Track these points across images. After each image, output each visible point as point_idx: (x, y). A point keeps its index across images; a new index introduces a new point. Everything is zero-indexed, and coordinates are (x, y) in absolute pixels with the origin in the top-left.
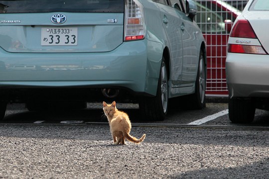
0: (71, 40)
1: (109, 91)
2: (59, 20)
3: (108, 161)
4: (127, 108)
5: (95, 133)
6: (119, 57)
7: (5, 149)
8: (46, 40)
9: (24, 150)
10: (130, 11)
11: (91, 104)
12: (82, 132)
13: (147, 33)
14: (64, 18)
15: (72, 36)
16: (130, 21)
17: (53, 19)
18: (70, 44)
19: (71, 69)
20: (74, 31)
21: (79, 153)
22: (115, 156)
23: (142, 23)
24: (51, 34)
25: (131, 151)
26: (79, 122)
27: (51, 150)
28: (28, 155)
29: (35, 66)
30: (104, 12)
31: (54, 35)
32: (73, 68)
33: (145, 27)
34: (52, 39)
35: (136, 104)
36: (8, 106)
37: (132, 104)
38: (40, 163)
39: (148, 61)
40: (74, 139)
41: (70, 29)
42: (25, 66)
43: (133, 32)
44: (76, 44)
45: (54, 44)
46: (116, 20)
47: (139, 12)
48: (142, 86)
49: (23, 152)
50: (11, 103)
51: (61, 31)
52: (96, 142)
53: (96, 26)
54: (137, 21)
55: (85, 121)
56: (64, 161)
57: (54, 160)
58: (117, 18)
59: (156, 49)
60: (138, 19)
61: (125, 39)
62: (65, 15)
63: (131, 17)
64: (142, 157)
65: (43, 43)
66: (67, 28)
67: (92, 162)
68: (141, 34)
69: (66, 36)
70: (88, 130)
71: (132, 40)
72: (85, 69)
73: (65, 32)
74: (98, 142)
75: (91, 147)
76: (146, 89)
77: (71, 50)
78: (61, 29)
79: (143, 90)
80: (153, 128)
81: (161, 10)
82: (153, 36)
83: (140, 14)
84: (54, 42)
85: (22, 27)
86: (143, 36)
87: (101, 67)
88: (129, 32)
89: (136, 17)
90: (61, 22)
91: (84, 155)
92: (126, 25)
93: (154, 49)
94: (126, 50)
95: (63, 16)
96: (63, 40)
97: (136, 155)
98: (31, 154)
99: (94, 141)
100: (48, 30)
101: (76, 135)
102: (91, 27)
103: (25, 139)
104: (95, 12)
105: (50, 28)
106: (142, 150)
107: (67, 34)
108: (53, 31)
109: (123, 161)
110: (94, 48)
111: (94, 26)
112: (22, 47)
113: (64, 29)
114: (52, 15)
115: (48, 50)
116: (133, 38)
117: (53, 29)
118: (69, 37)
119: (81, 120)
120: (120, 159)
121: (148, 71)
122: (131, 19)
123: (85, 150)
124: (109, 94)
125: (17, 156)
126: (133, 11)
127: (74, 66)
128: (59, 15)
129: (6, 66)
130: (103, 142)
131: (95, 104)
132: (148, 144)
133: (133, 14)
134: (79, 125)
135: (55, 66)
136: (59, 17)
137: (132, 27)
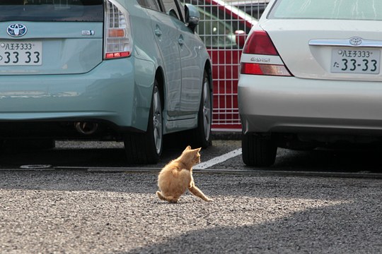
0: (33, 57)
1: (84, 126)
2: (17, 31)
3: (84, 218)
4: (108, 147)
5: (67, 181)
6: (97, 81)
8: (1, 58)
10: (111, 20)
11: (60, 142)
12: (49, 180)
13: (134, 49)
14: (24, 30)
15: (35, 53)
16: (111, 33)
17: (10, 30)
18: (32, 63)
19: (34, 96)
20: (37, 47)
21: (45, 208)
22: (94, 211)
23: (128, 35)
24: (8, 50)
25: (114, 205)
26: (45, 166)
27: (9, 204)
30: (76, 21)
31: (11, 52)
32: (36, 94)
33: (131, 41)
34: (8, 57)
35: (120, 143)
37: (116, 142)
39: (136, 86)
40: (38, 189)
41: (32, 43)
43: (116, 47)
44: (40, 63)
46: (93, 32)
47: (123, 21)
48: (127, 119)
51: (20, 46)
52: (68, 192)
53: (67, 40)
54: (121, 33)
55: (53, 165)
56: (26, 218)
57: (13, 218)
58: (95, 28)
59: (146, 69)
60: (122, 30)
61: (104, 57)
62: (25, 25)
63: (113, 28)
64: (130, 213)
66: (28, 43)
67: (63, 219)
68: (126, 50)
69: (26, 53)
70: (57, 178)
71: (114, 58)
72: (52, 96)
73: (25, 47)
74: (70, 193)
75: (61, 199)
76: (134, 122)
77: (33, 71)
78: (20, 43)
79: (129, 124)
80: (143, 174)
81: (152, 18)
82: (142, 53)
83: (124, 24)
84: (11, 61)
86: (129, 53)
87: (74, 94)
88: (110, 47)
89: (120, 28)
90: (19, 34)
91: (52, 210)
92: (106, 37)
93: (143, 69)
94: (106, 72)
95: (22, 27)
96: (23, 57)
97: (121, 210)
99: (66, 192)
100: (3, 45)
101: (42, 183)
102: (60, 42)
104: (65, 21)
105: (6, 43)
106: (130, 204)
107: (28, 50)
108: (10, 46)
109: (104, 218)
110: (65, 68)
111: (63, 39)
113: (24, 43)
114: (8, 25)
115: (3, 72)
116: (116, 55)
117: (10, 43)
118: (30, 54)
119: (47, 164)
120: (101, 215)
121: (136, 99)
122: (113, 31)
123: (53, 203)
124: (86, 129)
126: (115, 20)
127: (37, 93)
128: (17, 25)
130: (78, 192)
131: (66, 142)
132: (137, 195)
133: (115, 24)
134: (45, 171)
135: (13, 93)
136: (17, 27)
137: (115, 40)
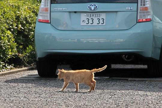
0: (101, 21)
1: (127, 57)
2: (93, 8)
3: (127, 105)
4: (139, 68)
5: (117, 85)
6: (134, 33)
7: (57, 96)
8: (84, 21)
9: (69, 97)
10: (141, 2)
11: (114, 65)
12: (108, 85)
13: (153, 17)
14: (96, 7)
15: (102, 19)
16: (141, 9)
17: (89, 7)
18: (100, 24)
19: (101, 41)
20: (103, 16)
21: (107, 99)
22: (132, 101)
23: (150, 10)
24: (88, 18)
25: (142, 98)
26: (106, 78)
27: (88, 97)
28: (72, 100)
29: (76, 40)
30: (123, 3)
31: (90, 18)
32: (102, 40)
33: (152, 13)
34: (88, 21)
35: (145, 66)
36: (58, 66)
37: (143, 65)
38: (80, 106)
39: (154, 36)
40: (103, 89)
41: (100, 14)
42: (70, 40)
43: (144, 16)
44: (104, 24)
45: (89, 24)
46: (132, 8)
47: (148, 3)
48: (149, 53)
49: (69, 98)
50: (60, 65)
51: (95, 16)
52: (118, 91)
53: (118, 12)
54: (146, 9)
55: (110, 77)
56: (97, 104)
57: (90, 104)
58: (133, 6)
59: (159, 28)
60: (147, 7)
61: (138, 21)
62: (97, 4)
63: (143, 6)
64: (150, 102)
65: (82, 24)
66: (98, 14)
67: (116, 105)
68: (149, 17)
69: (98, 19)
70: (113, 83)
71: (143, 22)
72: (110, 41)
73: (97, 16)
74: (120, 92)
75: (115, 95)
76: (153, 55)
77: (101, 29)
78: (94, 14)
79: (150, 56)
80: (157, 82)
82: (157, 19)
83: (148, 4)
84: (90, 23)
85: (68, 13)
86: (150, 19)
87: (122, 40)
88: (141, 16)
89: (146, 6)
90: (94, 9)
91: (110, 100)
92: (139, 11)
93: (158, 28)
94: (139, 29)
95: (95, 5)
96: (96, 21)
97: (146, 101)
98: (74, 100)
99: (117, 91)
100: (85, 15)
101: (105, 86)
102: (115, 13)
103: (70, 89)
104: (118, 3)
105: (87, 14)
106: (150, 97)
107: (98, 18)
108: (89, 15)
109: (137, 105)
110: (117, 27)
111: (117, 12)
112: (68, 27)
113: (96, 14)
114: (88, 5)
115: (85, 28)
116: (143, 20)
117: (89, 14)
118: (99, 20)
119: (107, 76)
120: (135, 103)
121: (154, 43)
122: (142, 8)
123: (110, 97)
124: (127, 59)
125: (65, 101)
126: (144, 2)
127: (103, 40)
128: (93, 4)
129: (57, 40)
130: (123, 91)
131: (117, 65)
132: (154, 93)
133: (144, 4)
134: (106, 80)
135: (90, 40)
136: (93, 6)
137: (143, 13)
